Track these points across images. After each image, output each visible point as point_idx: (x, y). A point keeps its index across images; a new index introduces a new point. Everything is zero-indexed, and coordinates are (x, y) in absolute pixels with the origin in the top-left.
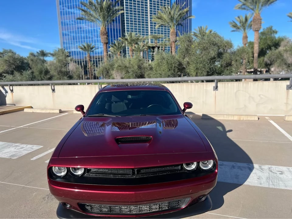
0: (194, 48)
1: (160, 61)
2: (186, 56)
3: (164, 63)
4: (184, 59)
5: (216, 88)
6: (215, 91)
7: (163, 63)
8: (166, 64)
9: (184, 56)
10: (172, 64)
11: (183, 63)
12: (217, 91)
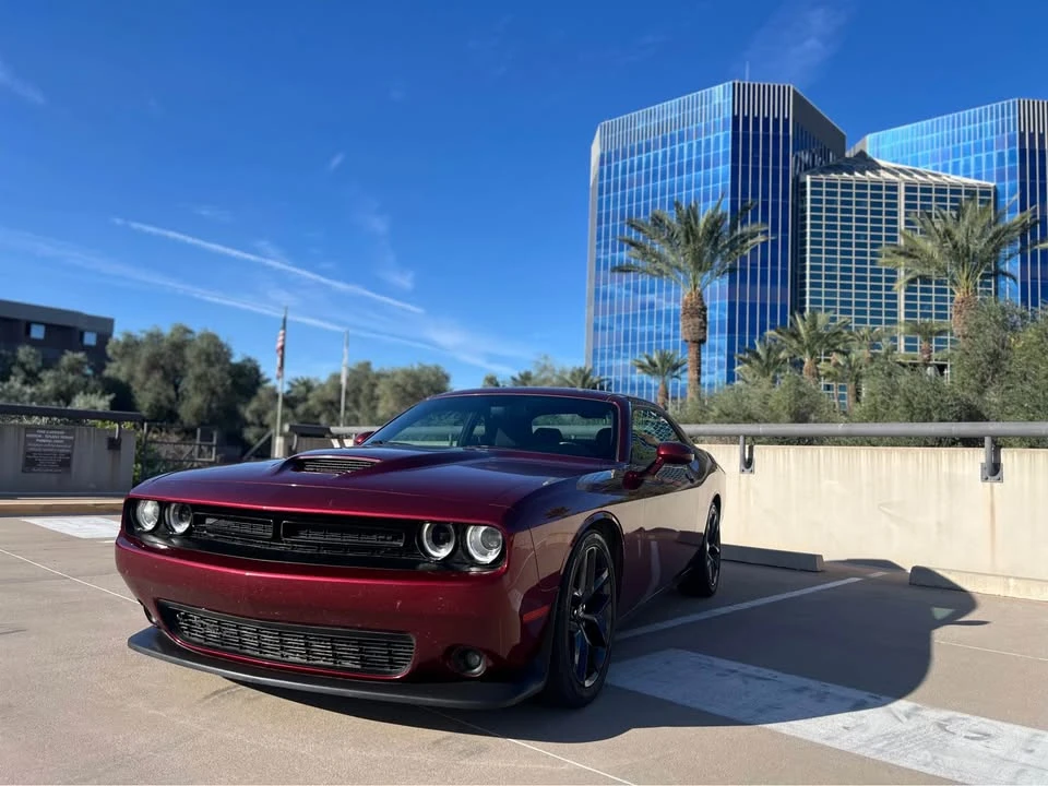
0: (1024, 348)
1: (879, 398)
2: (989, 380)
3: (896, 408)
4: (981, 392)
5: (994, 469)
6: (988, 484)
7: (892, 408)
8: (903, 408)
9: (983, 381)
10: (929, 411)
11: (987, 410)
12: (997, 485)
